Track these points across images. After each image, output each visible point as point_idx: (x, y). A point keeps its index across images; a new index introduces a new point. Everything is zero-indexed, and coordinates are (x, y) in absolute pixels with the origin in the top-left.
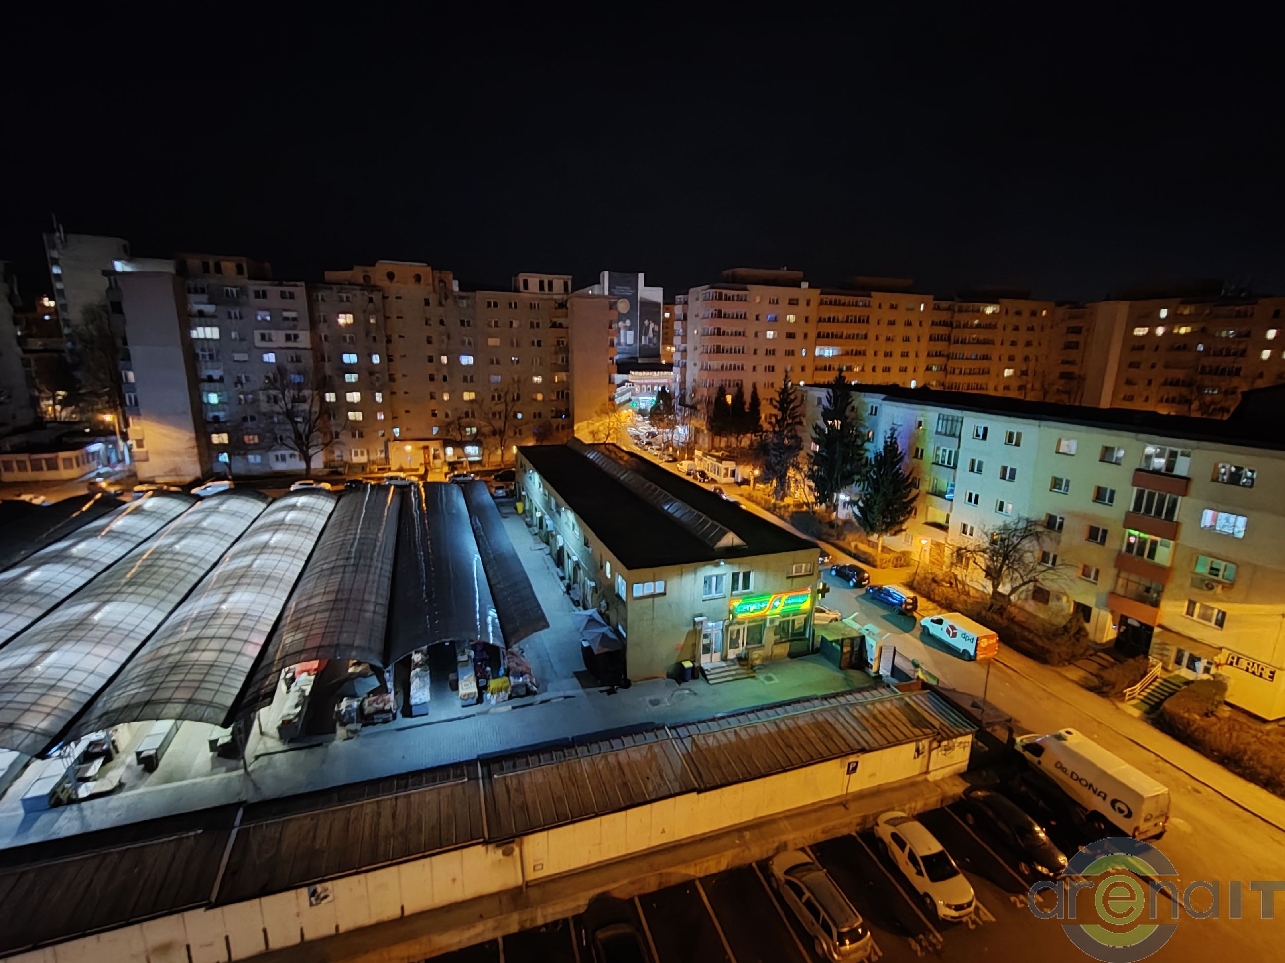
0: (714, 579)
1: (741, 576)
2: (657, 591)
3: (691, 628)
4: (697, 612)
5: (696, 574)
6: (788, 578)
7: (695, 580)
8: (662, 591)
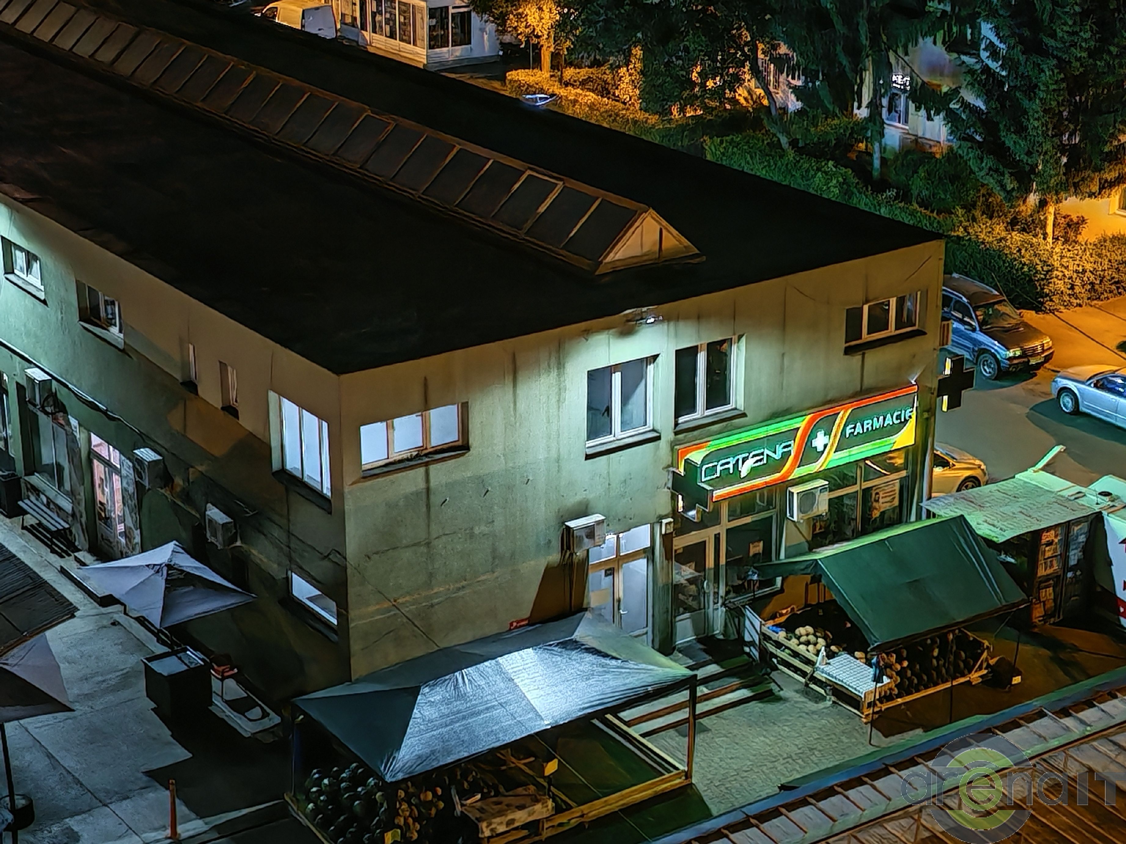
0: (617, 378)
1: (702, 359)
2: (436, 440)
3: (555, 557)
4: (572, 500)
5: (560, 366)
6: (849, 351)
7: (561, 390)
8: (453, 437)
